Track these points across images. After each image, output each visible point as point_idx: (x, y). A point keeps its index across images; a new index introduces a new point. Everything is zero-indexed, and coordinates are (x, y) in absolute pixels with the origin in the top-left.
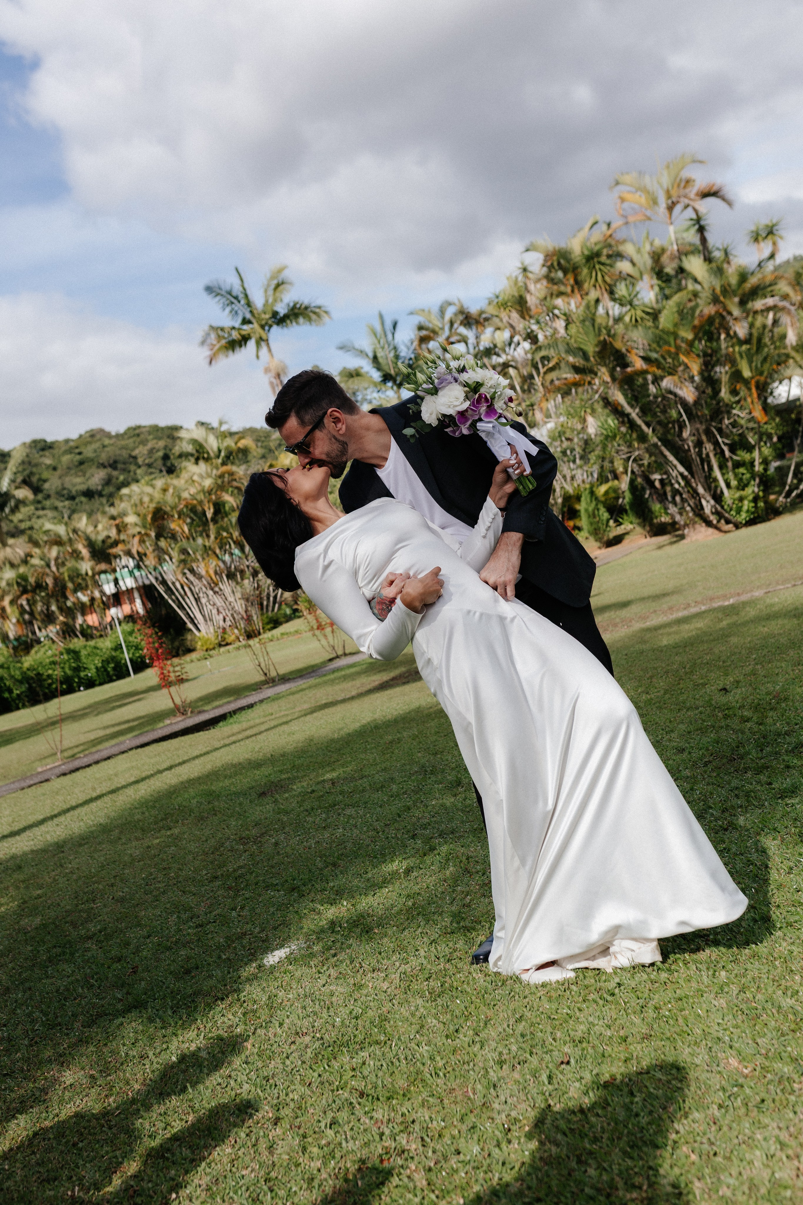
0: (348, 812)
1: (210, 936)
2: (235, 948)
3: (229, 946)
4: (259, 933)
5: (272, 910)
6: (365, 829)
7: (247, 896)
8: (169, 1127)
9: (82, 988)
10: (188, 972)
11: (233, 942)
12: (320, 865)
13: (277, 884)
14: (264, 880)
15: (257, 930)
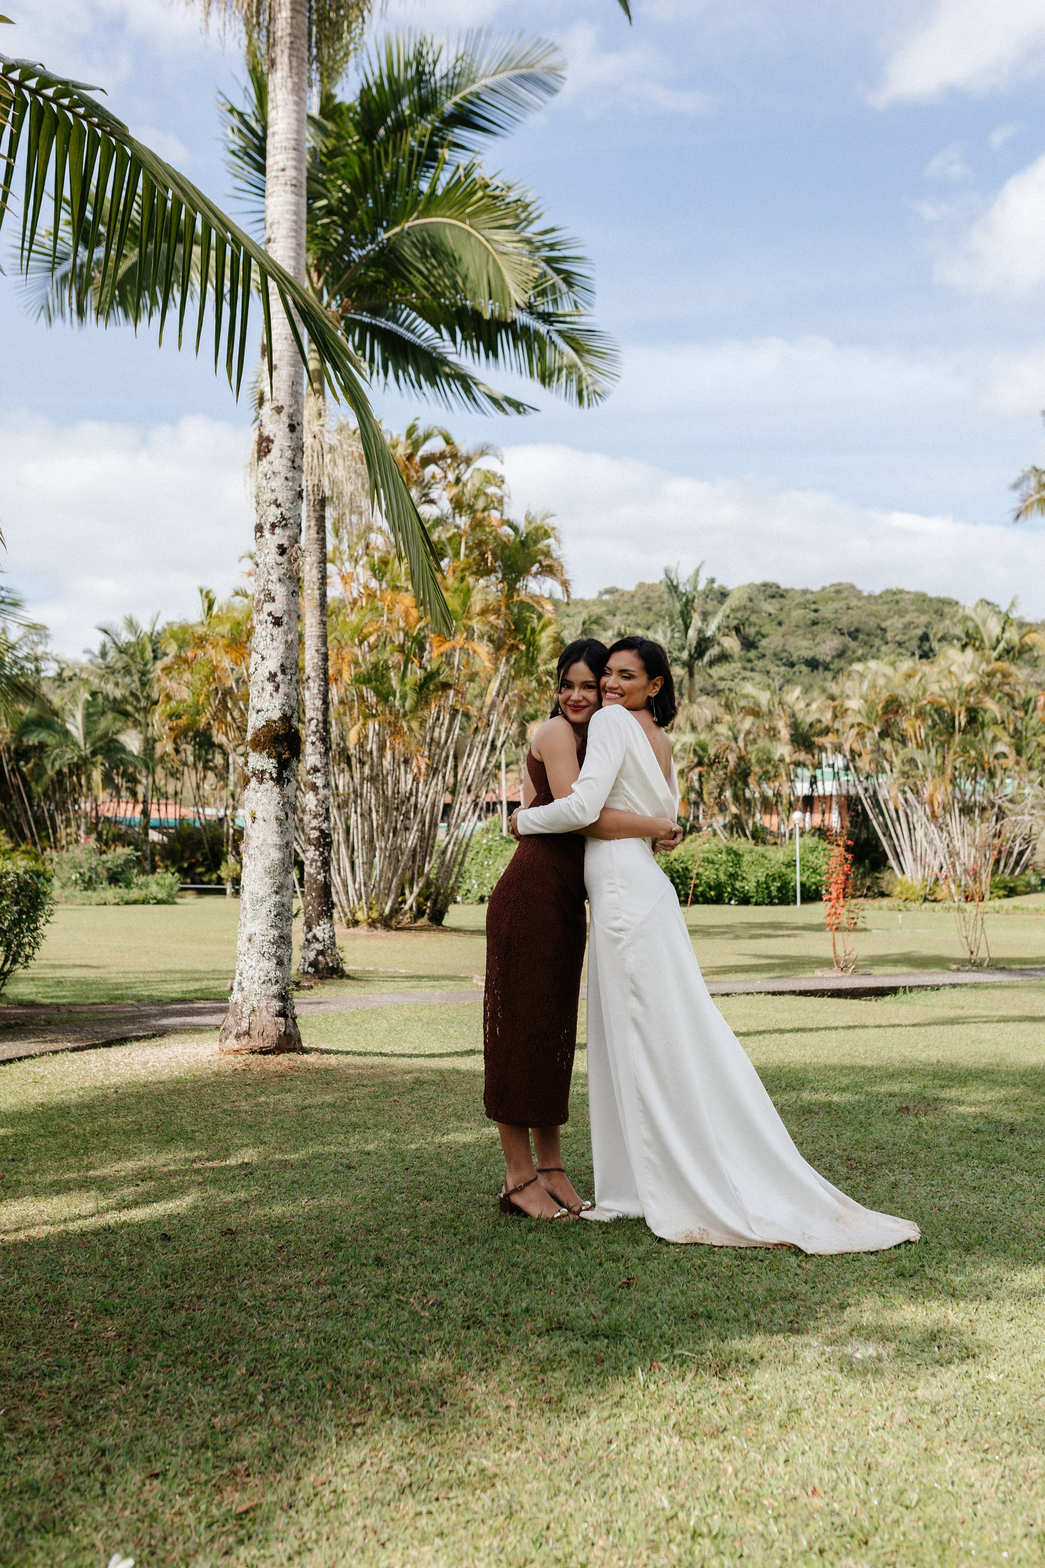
0: (1017, 1179)
1: (747, 1277)
2: (773, 1312)
3: (766, 1304)
8: (564, 1541)
9: (556, 1277)
10: (695, 1316)
11: (775, 1301)
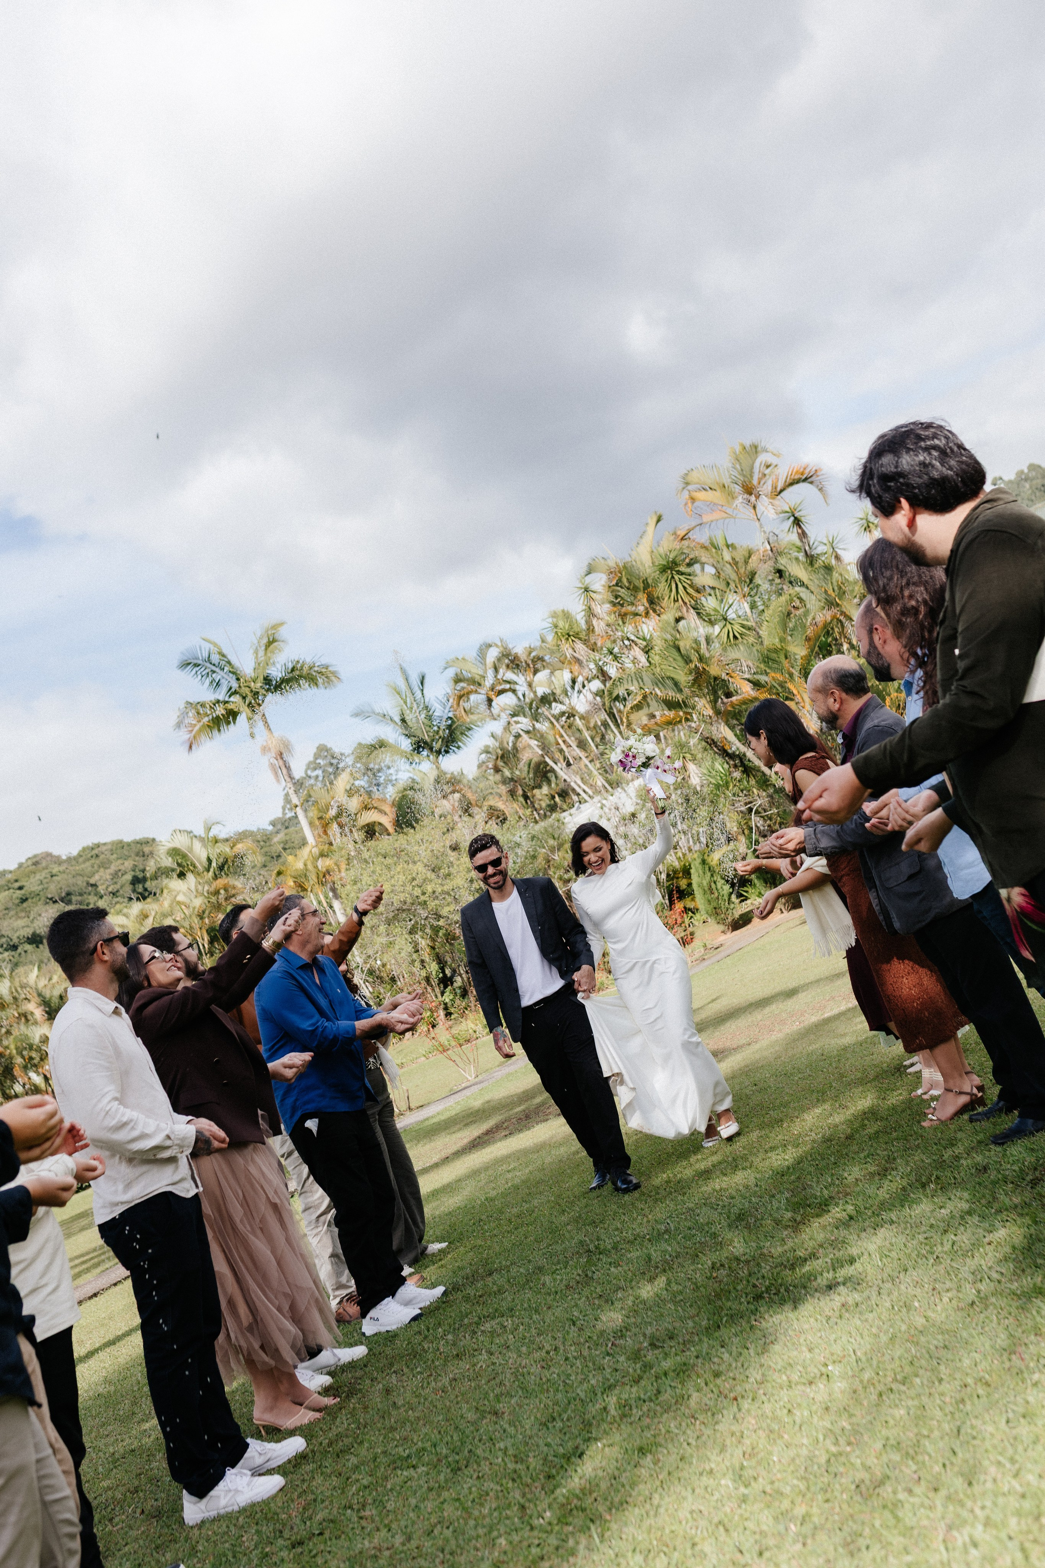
4: (403, 1544)
5: (413, 1502)
6: (524, 1349)
7: (365, 1482)
12: (471, 1416)
13: (409, 1456)
14: (384, 1452)
15: (398, 1540)
